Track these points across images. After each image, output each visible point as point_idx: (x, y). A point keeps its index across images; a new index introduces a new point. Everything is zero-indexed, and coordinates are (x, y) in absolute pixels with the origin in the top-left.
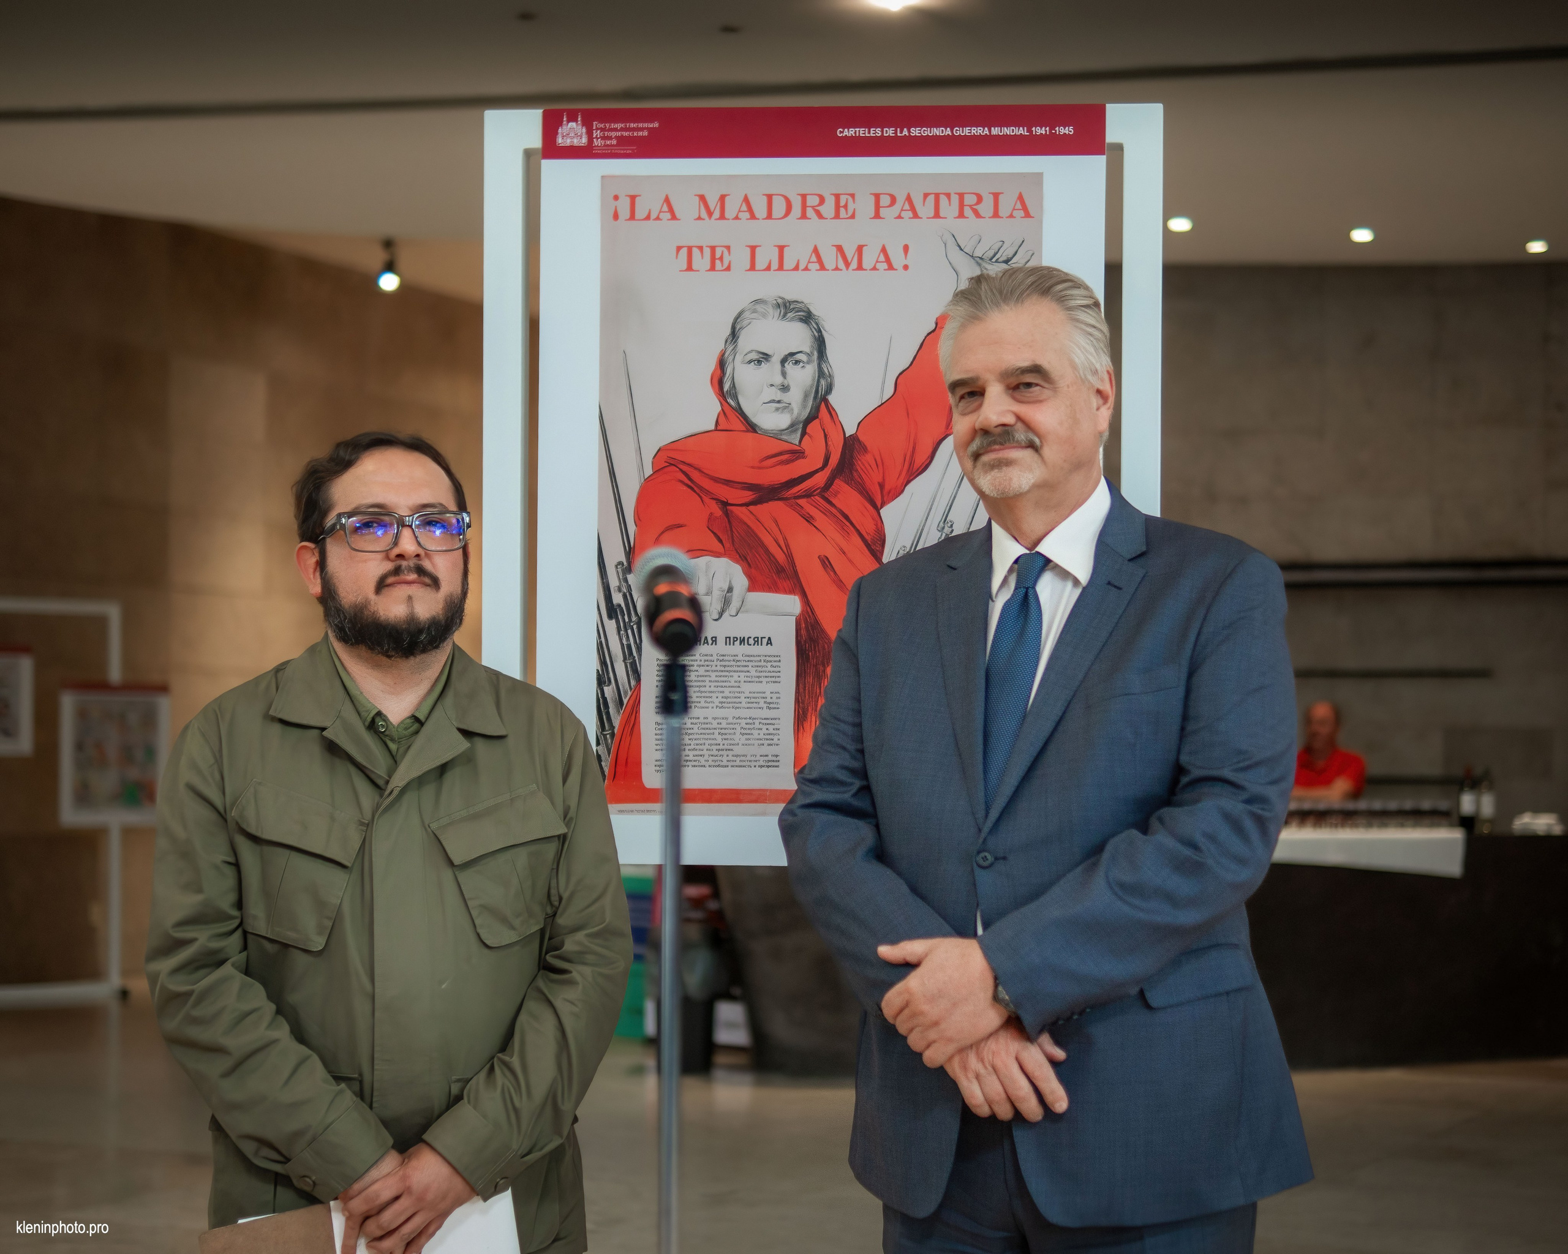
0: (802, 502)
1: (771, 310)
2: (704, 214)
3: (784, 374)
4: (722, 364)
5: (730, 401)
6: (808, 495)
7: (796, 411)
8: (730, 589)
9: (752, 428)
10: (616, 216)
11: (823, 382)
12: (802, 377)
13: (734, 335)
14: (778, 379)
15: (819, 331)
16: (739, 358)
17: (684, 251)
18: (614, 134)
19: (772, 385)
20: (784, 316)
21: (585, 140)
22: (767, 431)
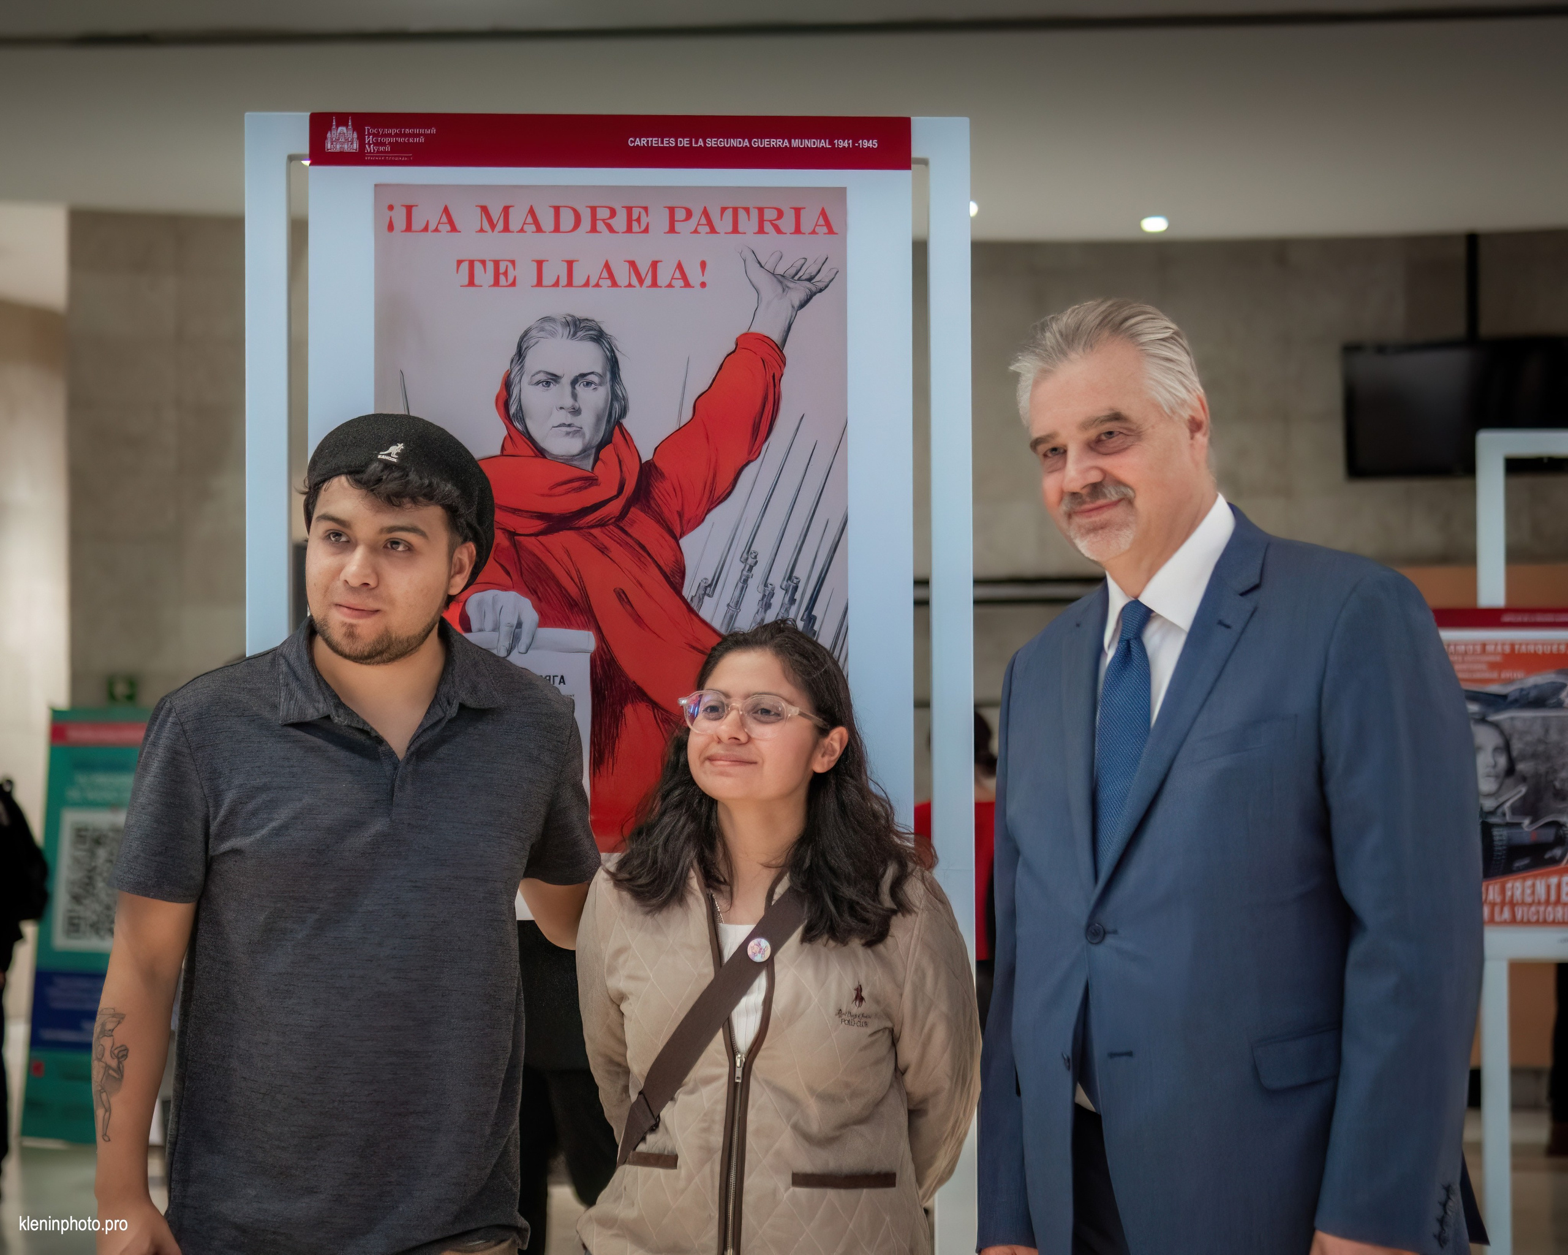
0: (596, 532)
1: (560, 329)
2: (486, 226)
3: (574, 396)
4: (507, 384)
5: (517, 424)
6: (602, 524)
7: (588, 436)
8: (519, 625)
9: (541, 453)
10: (391, 227)
11: (616, 405)
12: (594, 399)
13: (520, 354)
14: (569, 402)
15: (612, 351)
16: (526, 379)
17: (465, 266)
18: (387, 140)
19: (561, 408)
20: (574, 335)
21: (356, 146)
22: (556, 457)
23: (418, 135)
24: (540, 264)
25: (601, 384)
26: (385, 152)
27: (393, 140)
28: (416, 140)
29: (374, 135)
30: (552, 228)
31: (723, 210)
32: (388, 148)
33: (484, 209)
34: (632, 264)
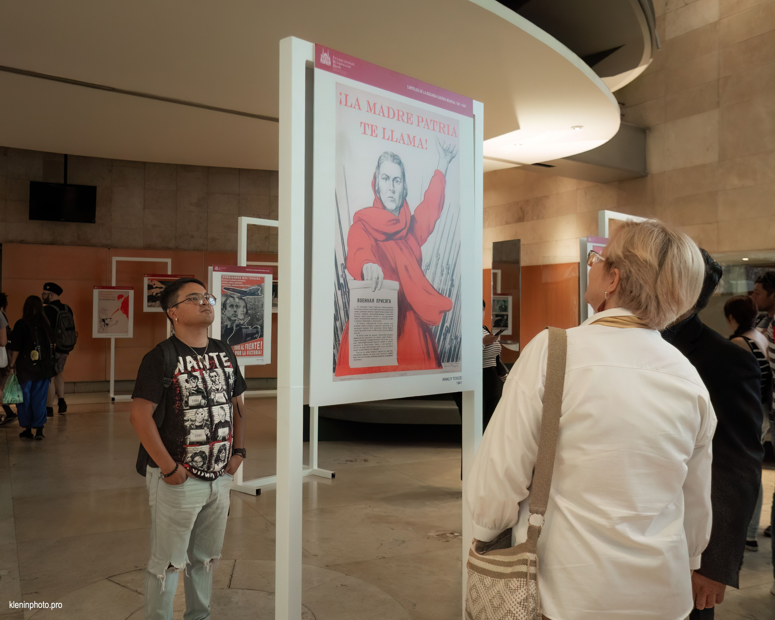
0: (399, 241)
1: (389, 157)
2: (369, 110)
3: (393, 186)
4: (375, 178)
5: (377, 195)
6: (401, 239)
7: (397, 203)
8: (378, 278)
9: (384, 207)
10: (341, 103)
11: (405, 191)
12: (399, 187)
13: (379, 166)
14: (392, 188)
15: (403, 170)
16: (380, 176)
17: (363, 124)
18: (340, 64)
19: (390, 190)
20: (394, 161)
21: (330, 63)
22: (388, 210)
23: (349, 65)
24: (384, 129)
25: (400, 182)
26: (339, 69)
27: (342, 64)
28: (349, 67)
29: (336, 61)
30: (387, 116)
31: (431, 120)
32: (340, 68)
33: (368, 102)
34: (408, 136)
